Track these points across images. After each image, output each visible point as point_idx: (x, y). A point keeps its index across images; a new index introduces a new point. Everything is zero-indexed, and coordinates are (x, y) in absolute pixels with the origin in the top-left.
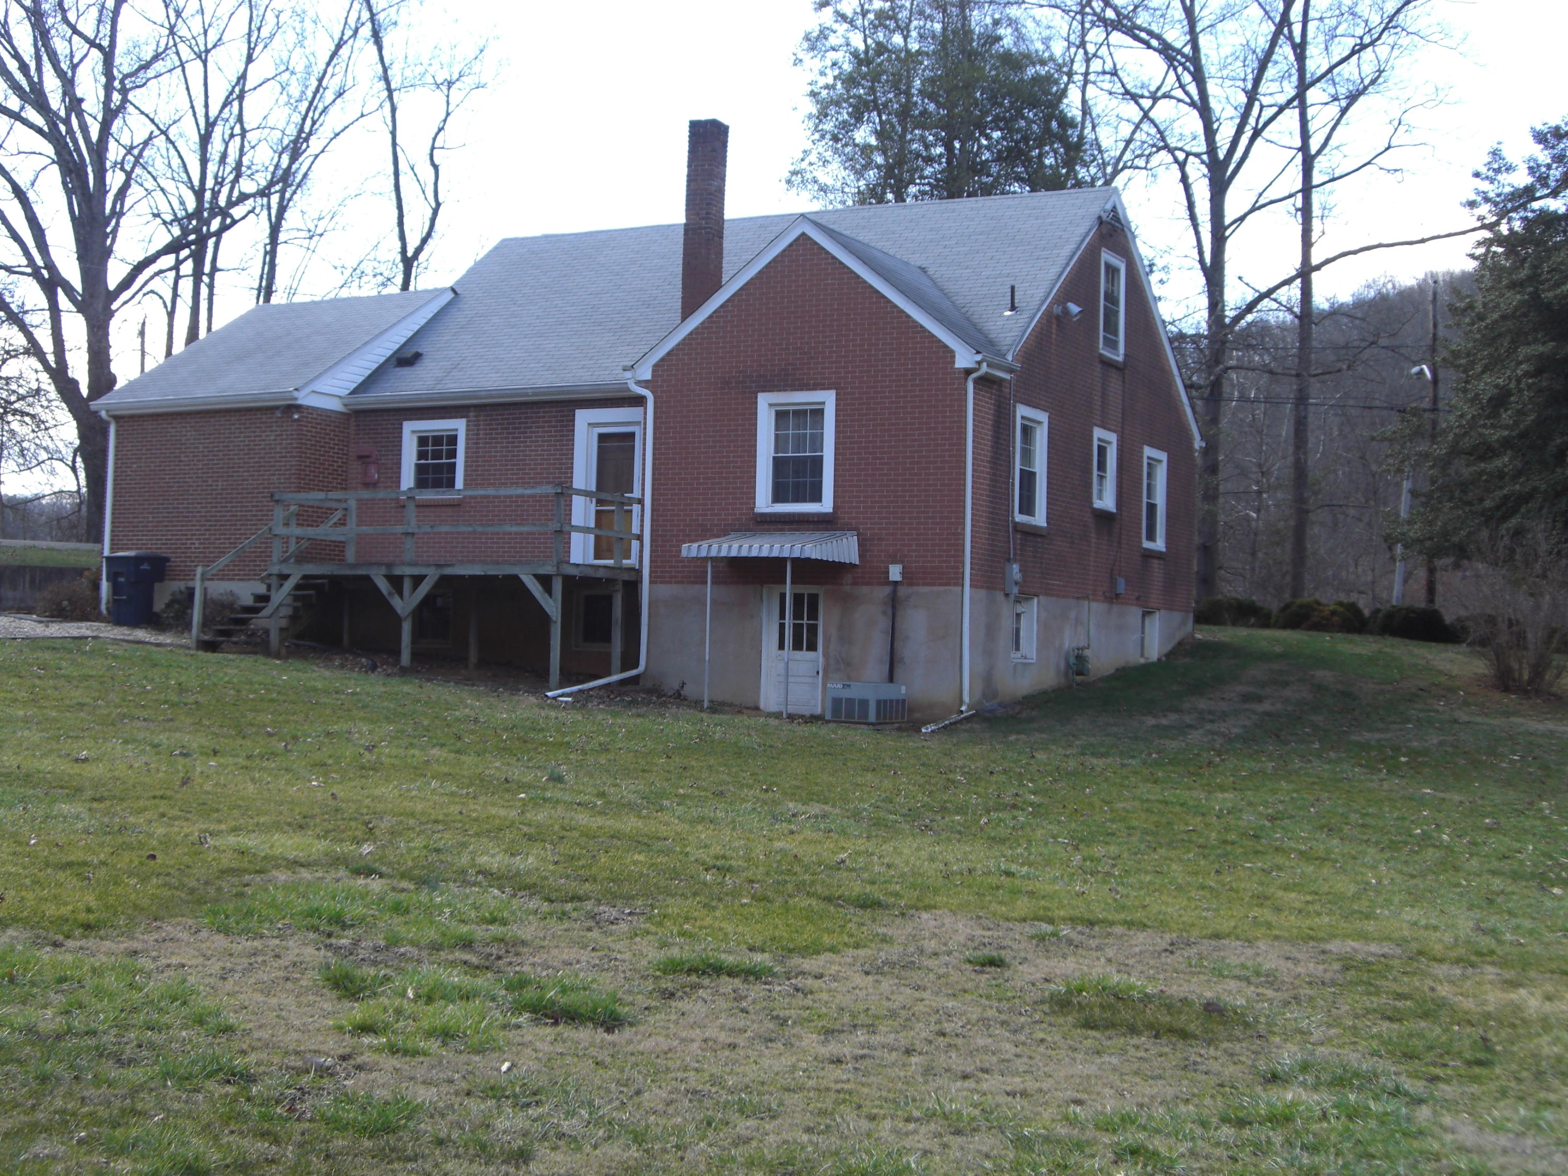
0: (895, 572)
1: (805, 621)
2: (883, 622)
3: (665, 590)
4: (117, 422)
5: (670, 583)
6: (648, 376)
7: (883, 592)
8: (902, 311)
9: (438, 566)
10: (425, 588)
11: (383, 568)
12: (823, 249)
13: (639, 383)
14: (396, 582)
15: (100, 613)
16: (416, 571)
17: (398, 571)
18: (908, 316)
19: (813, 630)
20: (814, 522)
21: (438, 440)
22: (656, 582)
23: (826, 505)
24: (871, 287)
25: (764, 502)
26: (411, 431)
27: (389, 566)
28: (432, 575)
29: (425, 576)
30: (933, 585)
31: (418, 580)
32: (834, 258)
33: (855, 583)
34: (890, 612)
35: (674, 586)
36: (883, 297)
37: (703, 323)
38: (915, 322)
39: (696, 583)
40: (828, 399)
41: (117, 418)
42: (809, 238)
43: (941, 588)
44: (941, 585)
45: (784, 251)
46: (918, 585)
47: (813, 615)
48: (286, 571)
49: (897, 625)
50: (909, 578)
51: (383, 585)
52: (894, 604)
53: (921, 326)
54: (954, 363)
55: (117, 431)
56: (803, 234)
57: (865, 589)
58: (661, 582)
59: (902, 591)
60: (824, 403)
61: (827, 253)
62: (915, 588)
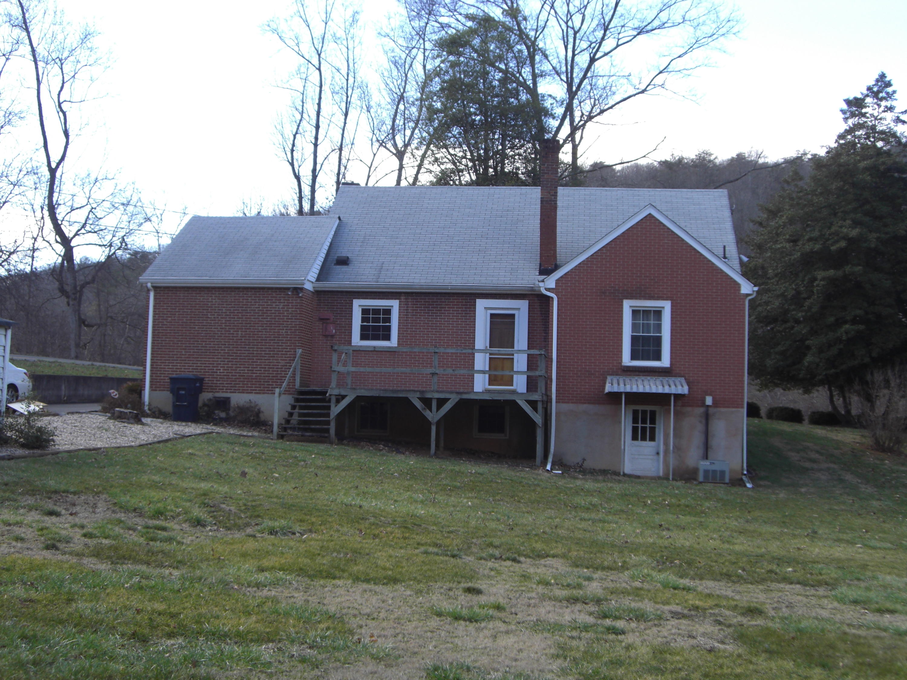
0: (709, 401)
1: (648, 425)
2: (700, 427)
3: (565, 407)
4: (155, 291)
5: (568, 403)
6: (553, 286)
7: (702, 410)
8: (709, 261)
9: (458, 393)
10: (447, 407)
11: (418, 393)
12: (662, 223)
13: (546, 289)
14: (427, 402)
15: (145, 411)
16: (442, 396)
17: (429, 396)
18: (713, 264)
19: (653, 430)
20: (659, 372)
21: (376, 311)
22: (559, 402)
23: (665, 361)
24: (691, 246)
25: (626, 360)
26: (358, 305)
27: (422, 392)
28: (454, 399)
29: (449, 399)
30: (729, 407)
31: (441, 402)
32: (668, 229)
33: (683, 406)
34: (704, 421)
35: (571, 405)
36: (698, 252)
37: (587, 259)
38: (717, 267)
39: (585, 403)
40: (666, 306)
41: (155, 288)
42: (653, 217)
43: (734, 409)
44: (733, 407)
45: (638, 222)
46: (720, 407)
47: (653, 421)
48: (343, 393)
49: (709, 429)
50: (716, 403)
51: (418, 404)
52: (707, 417)
53: (721, 270)
54: (740, 290)
55: (155, 296)
56: (650, 214)
57: (689, 409)
58: (563, 402)
59: (711, 410)
60: (663, 307)
61: (664, 225)
62: (718, 409)
